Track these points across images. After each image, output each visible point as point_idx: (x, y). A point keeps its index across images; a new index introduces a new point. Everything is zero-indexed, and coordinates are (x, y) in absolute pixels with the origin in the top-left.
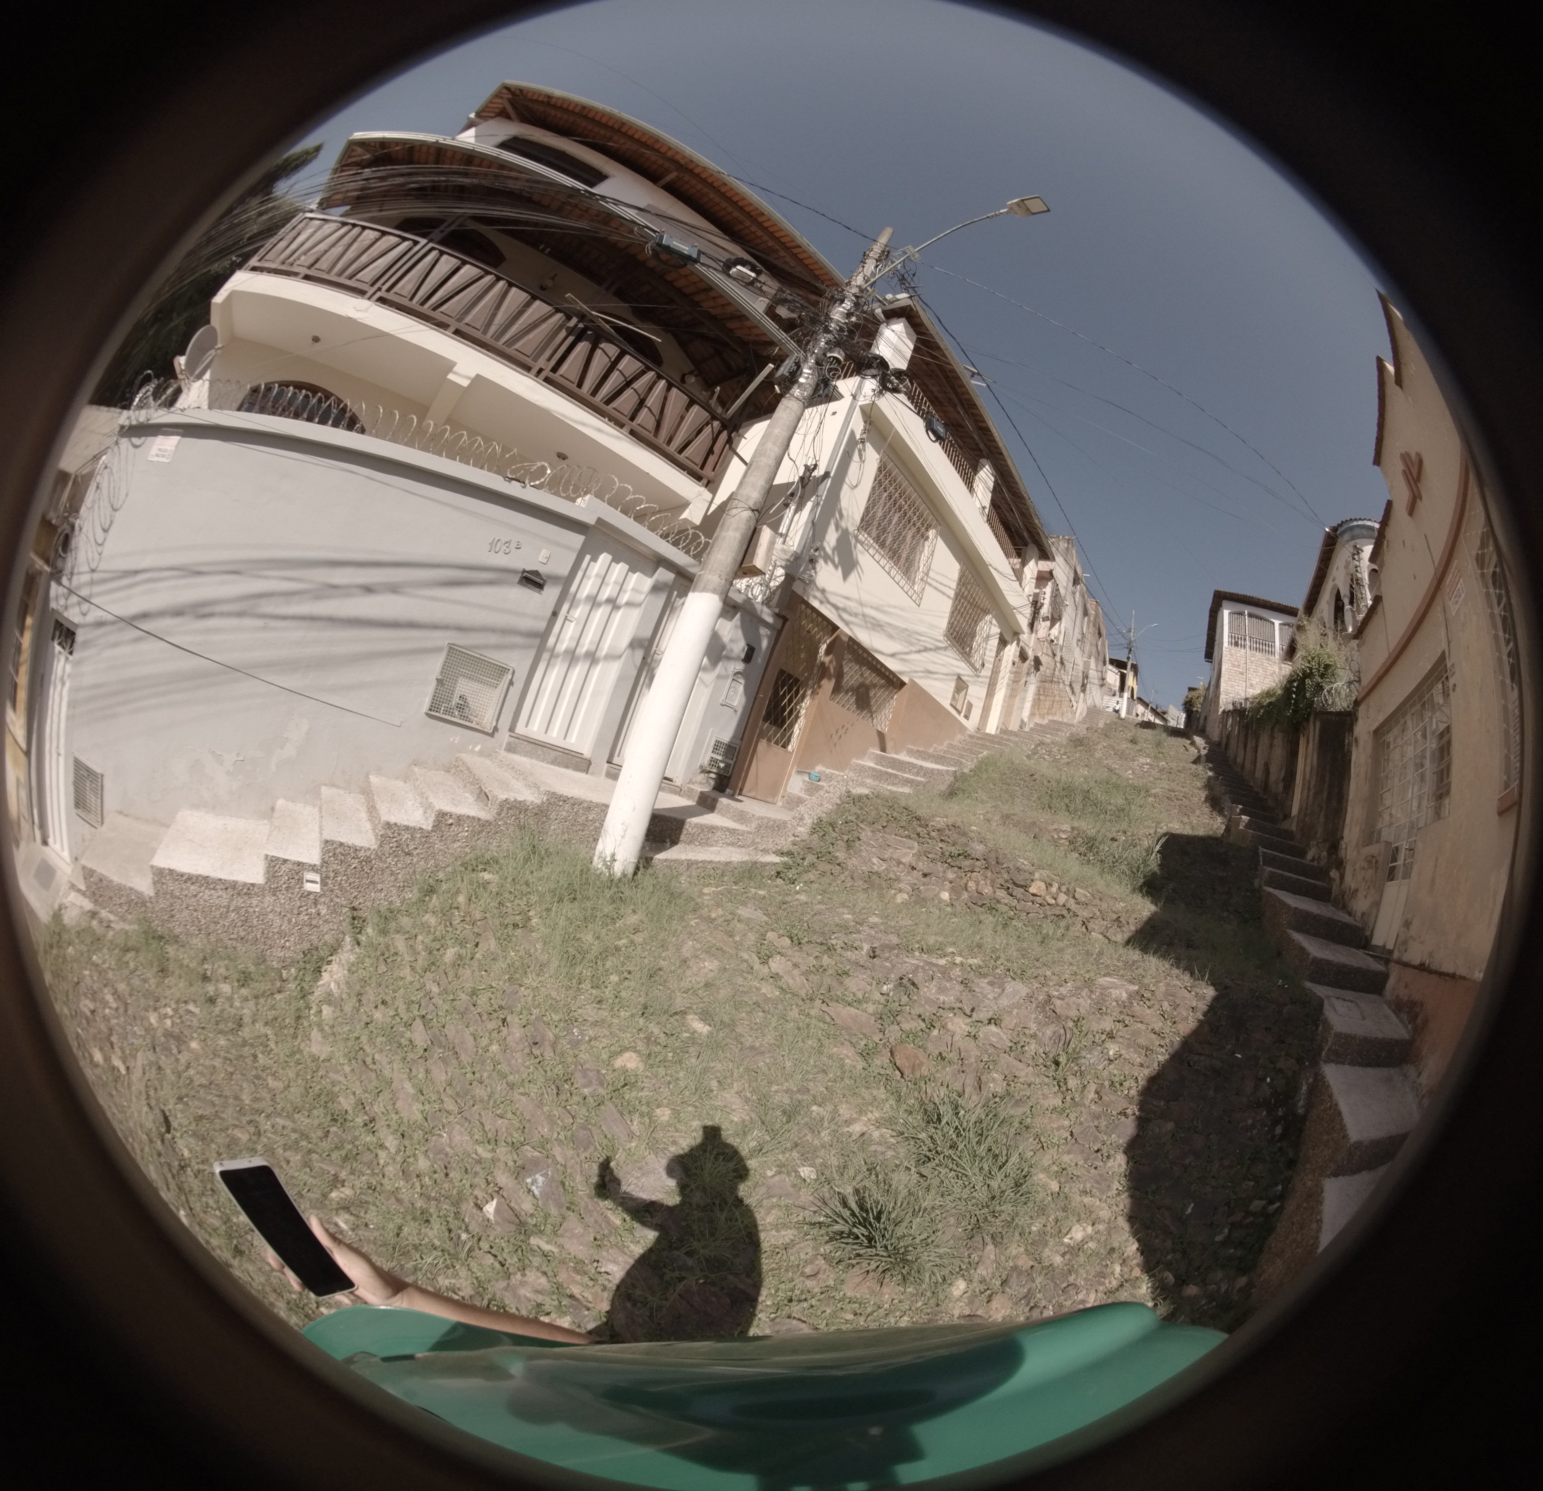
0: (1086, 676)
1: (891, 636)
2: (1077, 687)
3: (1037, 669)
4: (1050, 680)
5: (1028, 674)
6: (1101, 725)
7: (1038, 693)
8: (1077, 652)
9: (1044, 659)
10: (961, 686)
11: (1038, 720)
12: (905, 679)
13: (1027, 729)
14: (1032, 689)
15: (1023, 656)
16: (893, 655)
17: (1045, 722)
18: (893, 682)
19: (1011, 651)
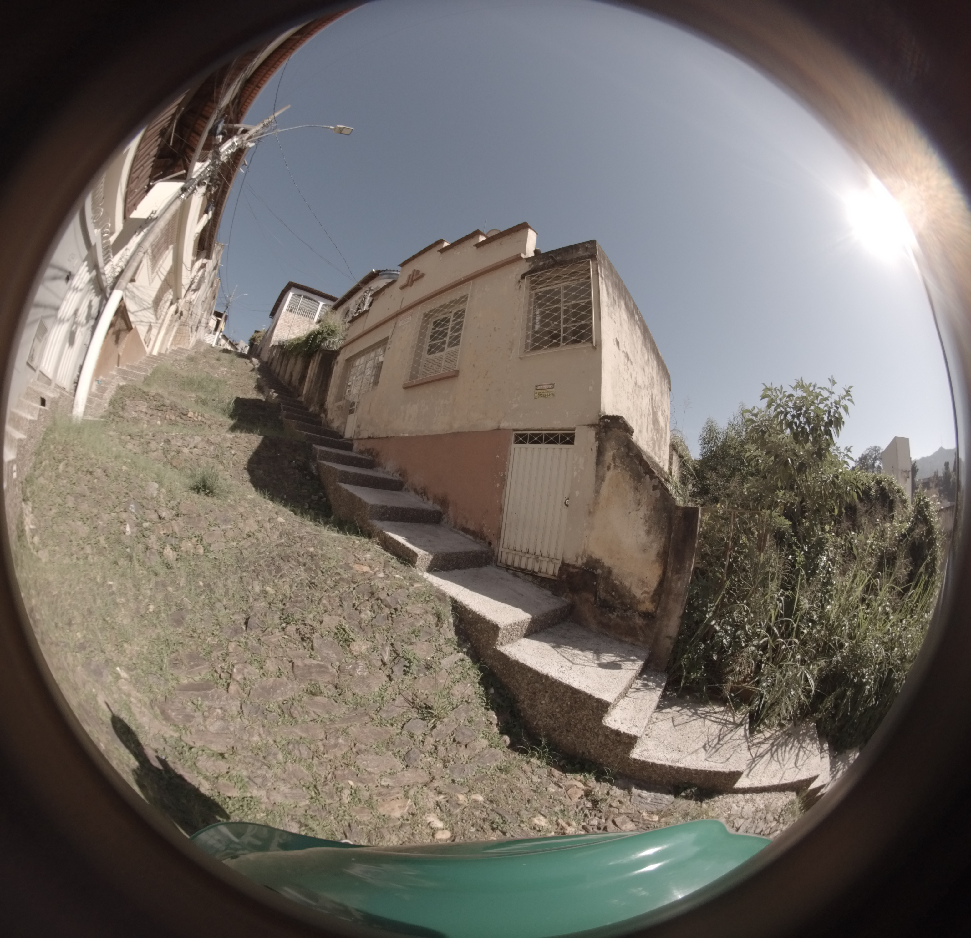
0: (200, 322)
1: (136, 303)
2: (194, 328)
3: (180, 318)
4: (183, 325)
5: (176, 321)
6: (202, 350)
7: (177, 333)
8: (200, 307)
9: (185, 313)
10: (150, 330)
11: (173, 348)
12: (133, 326)
13: (168, 353)
14: (175, 329)
15: (176, 312)
16: (133, 313)
17: (176, 348)
18: (129, 327)
19: (173, 308)
